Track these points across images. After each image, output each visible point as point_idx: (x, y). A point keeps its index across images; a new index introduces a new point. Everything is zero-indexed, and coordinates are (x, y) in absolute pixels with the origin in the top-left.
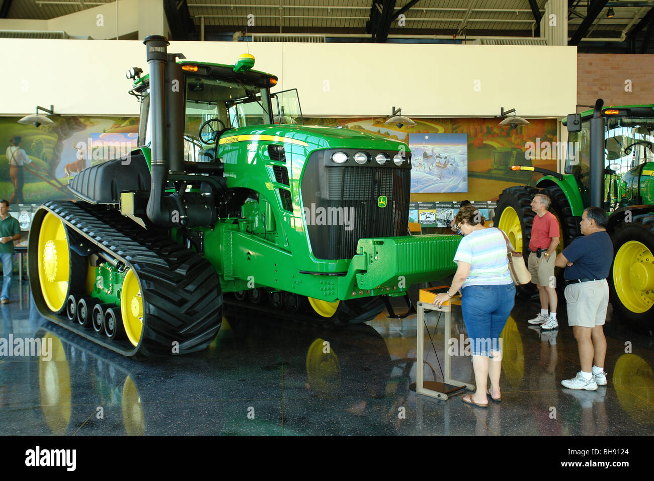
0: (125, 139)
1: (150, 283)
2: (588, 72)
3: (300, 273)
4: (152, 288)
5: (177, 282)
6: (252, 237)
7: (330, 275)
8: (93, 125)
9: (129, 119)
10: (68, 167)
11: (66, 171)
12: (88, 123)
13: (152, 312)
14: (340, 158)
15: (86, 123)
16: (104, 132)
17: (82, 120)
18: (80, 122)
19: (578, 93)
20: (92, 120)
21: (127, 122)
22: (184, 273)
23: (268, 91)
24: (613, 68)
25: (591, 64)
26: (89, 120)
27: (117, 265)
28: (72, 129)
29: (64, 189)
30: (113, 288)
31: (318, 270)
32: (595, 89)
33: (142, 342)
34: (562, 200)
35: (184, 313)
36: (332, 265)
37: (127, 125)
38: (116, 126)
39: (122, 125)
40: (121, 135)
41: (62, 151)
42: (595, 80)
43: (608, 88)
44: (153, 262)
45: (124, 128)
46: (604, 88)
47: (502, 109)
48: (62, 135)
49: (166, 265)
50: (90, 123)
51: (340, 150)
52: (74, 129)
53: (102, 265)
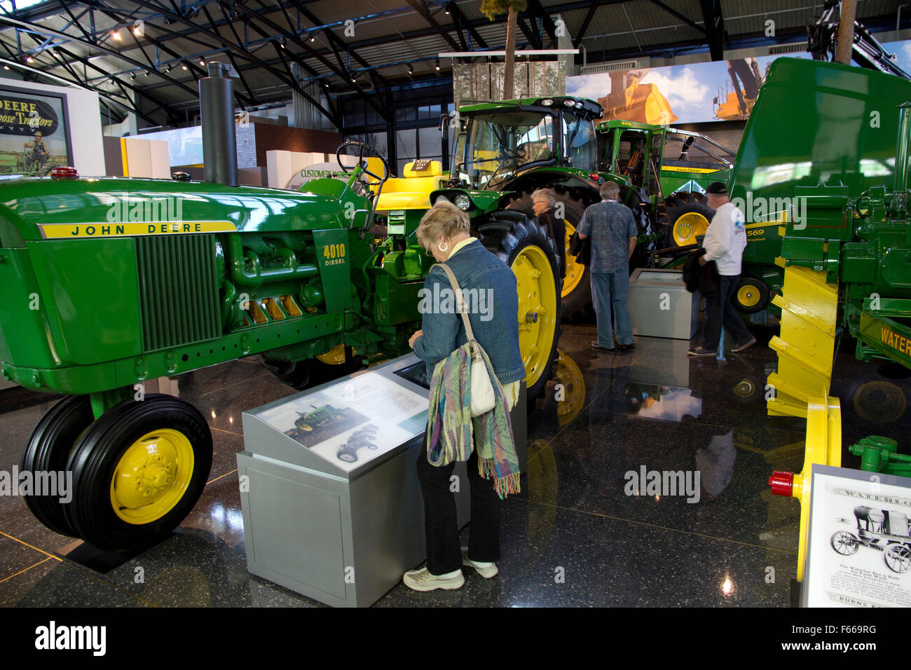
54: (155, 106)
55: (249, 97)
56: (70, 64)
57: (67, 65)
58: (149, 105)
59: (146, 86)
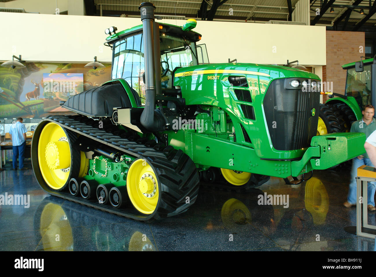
0: (66, 77)
1: (162, 170)
2: (332, 41)
3: (261, 159)
4: (164, 173)
5: (175, 169)
6: (209, 137)
7: (286, 160)
8: (44, 68)
9: (67, 65)
10: (28, 95)
11: (27, 97)
12: (40, 67)
13: (165, 190)
14: (295, 84)
15: (39, 67)
16: (51, 73)
17: (37, 65)
18: (36, 66)
19: (327, 52)
20: (43, 65)
21: (66, 67)
22: (177, 162)
23: (195, 44)
24: (344, 39)
25: (333, 37)
26: (41, 65)
27: (114, 157)
28: (30, 70)
29: (26, 109)
30: (108, 173)
31: (280, 157)
32: (335, 50)
33: (158, 210)
34: (346, 111)
35: (181, 189)
36: (288, 154)
37: (66, 68)
38: (59, 69)
39: (63, 69)
40: (63, 75)
41: (24, 84)
42: (335, 45)
43: (342, 50)
44: (157, 155)
45: (64, 70)
46: (339, 50)
47: (288, 61)
48: (23, 74)
49: (165, 157)
50: (42, 67)
51: (294, 79)
52: (32, 70)
53: (96, 157)
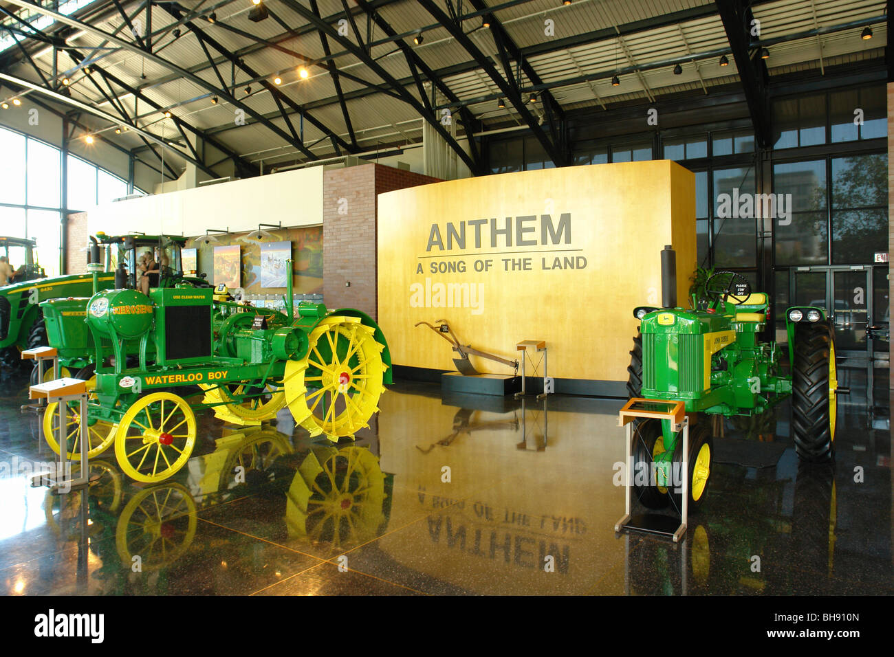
2: (330, 186)
24: (346, 180)
25: (332, 179)
32: (335, 199)
42: (334, 192)
46: (340, 197)
54: (223, 156)
55: (350, 142)
56: (120, 98)
57: (115, 100)
58: (215, 155)
59: (213, 129)
